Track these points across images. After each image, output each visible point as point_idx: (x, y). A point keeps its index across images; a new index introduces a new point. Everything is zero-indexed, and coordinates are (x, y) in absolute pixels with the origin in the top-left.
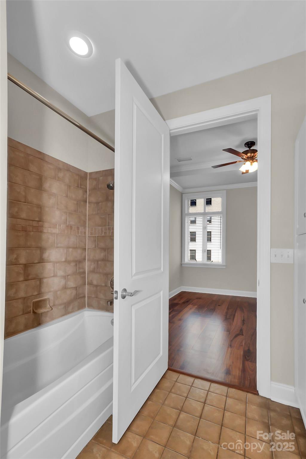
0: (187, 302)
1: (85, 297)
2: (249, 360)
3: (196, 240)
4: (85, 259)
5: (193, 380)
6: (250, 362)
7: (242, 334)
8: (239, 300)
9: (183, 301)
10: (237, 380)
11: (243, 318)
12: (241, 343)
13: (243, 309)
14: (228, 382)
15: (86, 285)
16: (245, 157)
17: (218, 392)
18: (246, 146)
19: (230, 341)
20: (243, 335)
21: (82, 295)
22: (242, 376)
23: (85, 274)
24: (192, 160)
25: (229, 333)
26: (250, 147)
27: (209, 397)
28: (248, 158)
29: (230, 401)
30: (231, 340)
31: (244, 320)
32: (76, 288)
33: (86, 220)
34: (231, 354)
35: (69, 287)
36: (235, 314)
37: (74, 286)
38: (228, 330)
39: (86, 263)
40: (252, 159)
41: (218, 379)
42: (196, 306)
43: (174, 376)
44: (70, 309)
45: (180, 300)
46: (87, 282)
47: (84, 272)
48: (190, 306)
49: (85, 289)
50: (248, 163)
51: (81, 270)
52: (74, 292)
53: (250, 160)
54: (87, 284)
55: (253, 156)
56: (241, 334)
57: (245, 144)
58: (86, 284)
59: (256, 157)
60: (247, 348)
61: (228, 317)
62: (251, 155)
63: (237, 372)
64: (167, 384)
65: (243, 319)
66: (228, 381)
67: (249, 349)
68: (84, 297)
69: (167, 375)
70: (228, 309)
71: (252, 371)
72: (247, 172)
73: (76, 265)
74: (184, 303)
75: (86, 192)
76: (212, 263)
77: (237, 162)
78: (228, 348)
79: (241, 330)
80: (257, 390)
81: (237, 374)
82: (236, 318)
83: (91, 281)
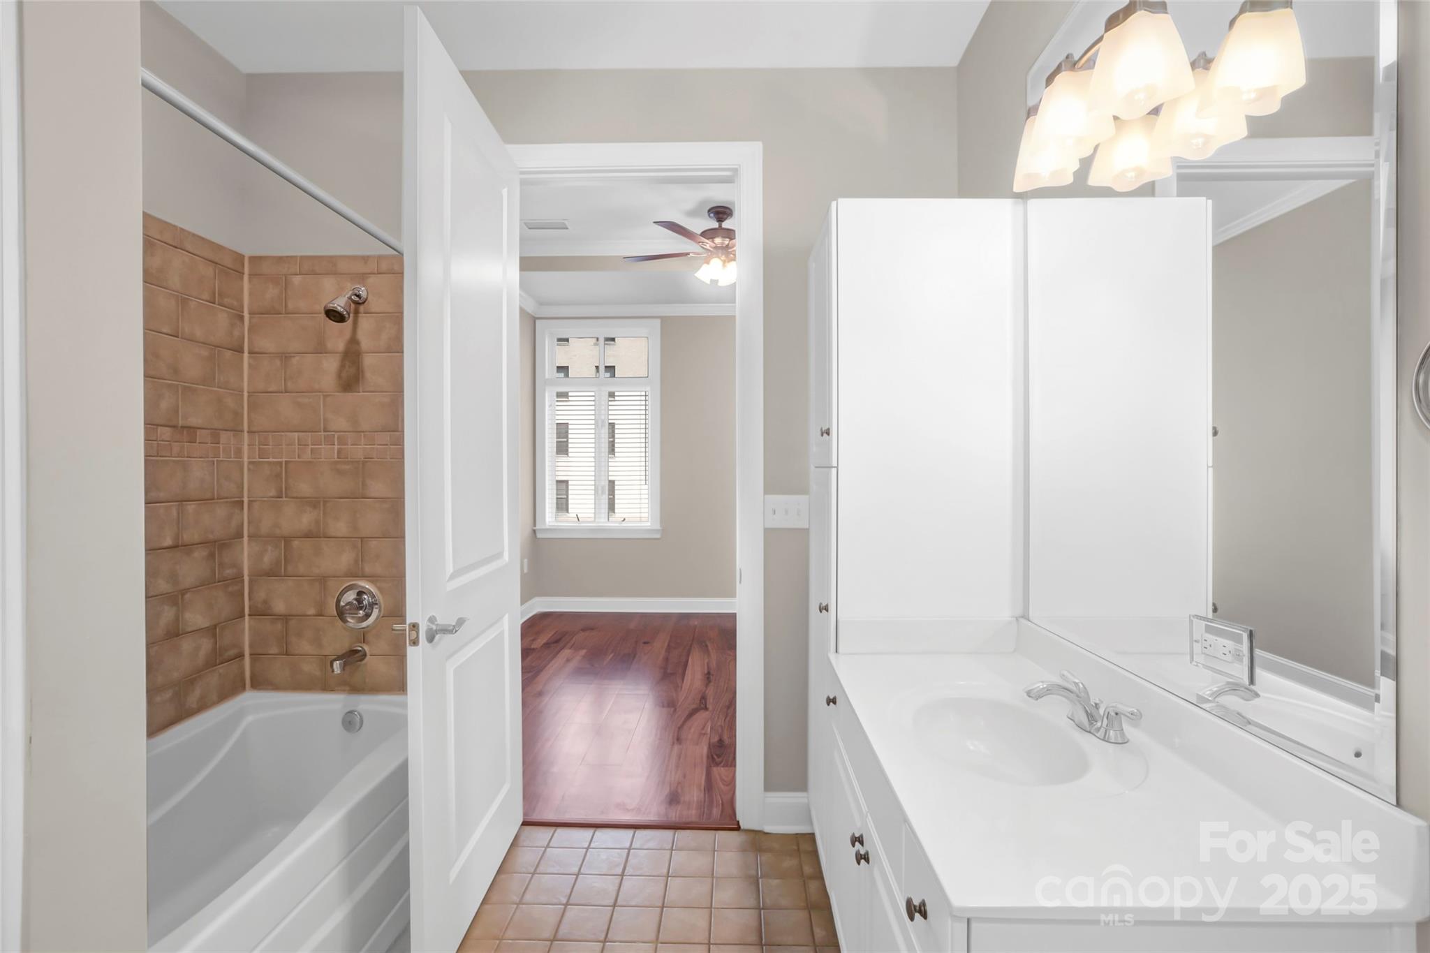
0: (557, 641)
1: (244, 656)
2: (720, 763)
3: (570, 450)
4: (239, 535)
5: (591, 834)
6: (722, 769)
7: (706, 706)
8: (696, 623)
9: (545, 641)
10: (694, 812)
11: (706, 667)
12: (703, 729)
13: (707, 646)
14: (674, 819)
15: (247, 617)
16: (708, 245)
17: (651, 845)
18: (712, 215)
19: (677, 729)
20: (706, 709)
21: (232, 652)
22: (705, 801)
23: (243, 581)
24: (567, 229)
25: (673, 709)
26: (720, 220)
27: (632, 861)
28: (716, 248)
29: (678, 857)
30: (679, 725)
31: (709, 673)
32: (212, 631)
33: (243, 407)
34: (679, 758)
35: (189, 629)
36: (687, 661)
37: (207, 624)
38: (670, 704)
39: (243, 549)
40: (727, 252)
41: (651, 817)
42: (583, 652)
43: (542, 835)
44: (192, 700)
45: (533, 640)
46: (250, 607)
47: (239, 578)
48: (567, 652)
49: (244, 629)
50: (716, 262)
51: (229, 572)
52: (206, 645)
53: (722, 255)
54: (249, 615)
55: (727, 246)
56: (702, 709)
57: (709, 211)
58: (244, 616)
59: (735, 249)
60: (716, 739)
61: (669, 671)
62: (723, 243)
63: (694, 795)
64: (526, 857)
65: (706, 672)
66: (674, 815)
67: (721, 741)
68: (241, 656)
69: (522, 838)
70: (669, 648)
71: (727, 785)
72: (714, 282)
73: (211, 556)
74: (547, 645)
75: (241, 318)
76: (624, 524)
77: (688, 254)
78: (673, 743)
79: (703, 698)
80: (737, 819)
81: (695, 799)
82: (688, 672)
83: (265, 602)
